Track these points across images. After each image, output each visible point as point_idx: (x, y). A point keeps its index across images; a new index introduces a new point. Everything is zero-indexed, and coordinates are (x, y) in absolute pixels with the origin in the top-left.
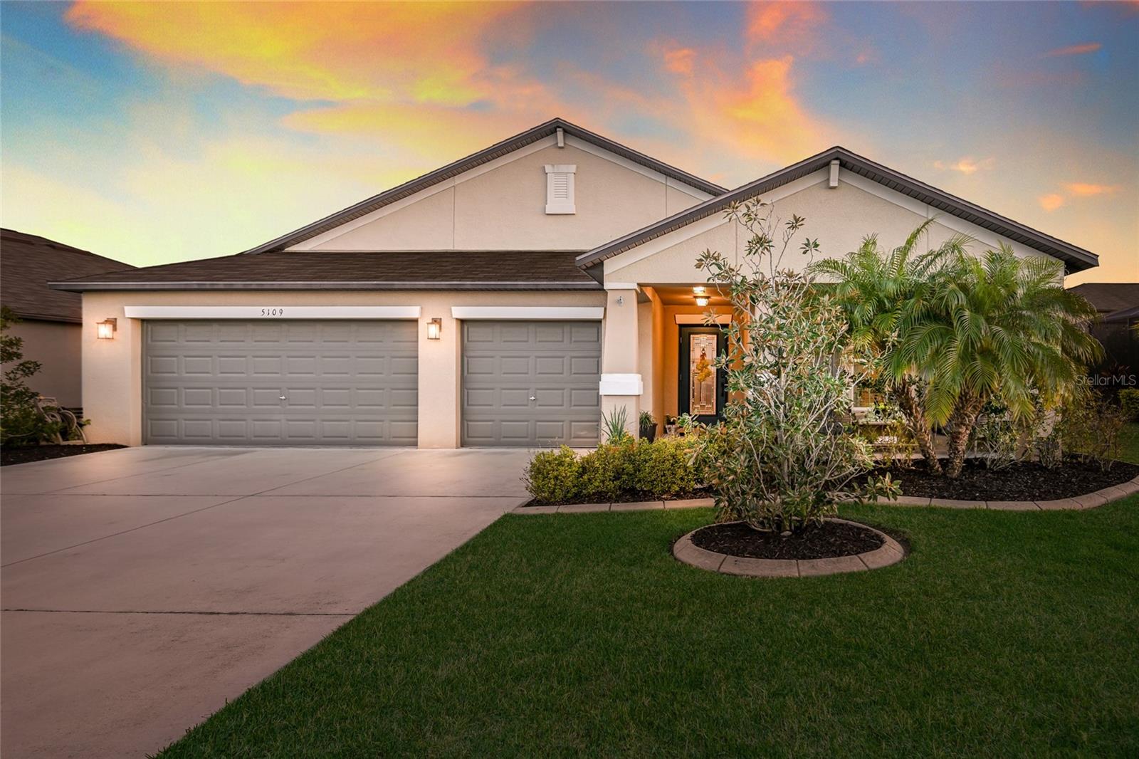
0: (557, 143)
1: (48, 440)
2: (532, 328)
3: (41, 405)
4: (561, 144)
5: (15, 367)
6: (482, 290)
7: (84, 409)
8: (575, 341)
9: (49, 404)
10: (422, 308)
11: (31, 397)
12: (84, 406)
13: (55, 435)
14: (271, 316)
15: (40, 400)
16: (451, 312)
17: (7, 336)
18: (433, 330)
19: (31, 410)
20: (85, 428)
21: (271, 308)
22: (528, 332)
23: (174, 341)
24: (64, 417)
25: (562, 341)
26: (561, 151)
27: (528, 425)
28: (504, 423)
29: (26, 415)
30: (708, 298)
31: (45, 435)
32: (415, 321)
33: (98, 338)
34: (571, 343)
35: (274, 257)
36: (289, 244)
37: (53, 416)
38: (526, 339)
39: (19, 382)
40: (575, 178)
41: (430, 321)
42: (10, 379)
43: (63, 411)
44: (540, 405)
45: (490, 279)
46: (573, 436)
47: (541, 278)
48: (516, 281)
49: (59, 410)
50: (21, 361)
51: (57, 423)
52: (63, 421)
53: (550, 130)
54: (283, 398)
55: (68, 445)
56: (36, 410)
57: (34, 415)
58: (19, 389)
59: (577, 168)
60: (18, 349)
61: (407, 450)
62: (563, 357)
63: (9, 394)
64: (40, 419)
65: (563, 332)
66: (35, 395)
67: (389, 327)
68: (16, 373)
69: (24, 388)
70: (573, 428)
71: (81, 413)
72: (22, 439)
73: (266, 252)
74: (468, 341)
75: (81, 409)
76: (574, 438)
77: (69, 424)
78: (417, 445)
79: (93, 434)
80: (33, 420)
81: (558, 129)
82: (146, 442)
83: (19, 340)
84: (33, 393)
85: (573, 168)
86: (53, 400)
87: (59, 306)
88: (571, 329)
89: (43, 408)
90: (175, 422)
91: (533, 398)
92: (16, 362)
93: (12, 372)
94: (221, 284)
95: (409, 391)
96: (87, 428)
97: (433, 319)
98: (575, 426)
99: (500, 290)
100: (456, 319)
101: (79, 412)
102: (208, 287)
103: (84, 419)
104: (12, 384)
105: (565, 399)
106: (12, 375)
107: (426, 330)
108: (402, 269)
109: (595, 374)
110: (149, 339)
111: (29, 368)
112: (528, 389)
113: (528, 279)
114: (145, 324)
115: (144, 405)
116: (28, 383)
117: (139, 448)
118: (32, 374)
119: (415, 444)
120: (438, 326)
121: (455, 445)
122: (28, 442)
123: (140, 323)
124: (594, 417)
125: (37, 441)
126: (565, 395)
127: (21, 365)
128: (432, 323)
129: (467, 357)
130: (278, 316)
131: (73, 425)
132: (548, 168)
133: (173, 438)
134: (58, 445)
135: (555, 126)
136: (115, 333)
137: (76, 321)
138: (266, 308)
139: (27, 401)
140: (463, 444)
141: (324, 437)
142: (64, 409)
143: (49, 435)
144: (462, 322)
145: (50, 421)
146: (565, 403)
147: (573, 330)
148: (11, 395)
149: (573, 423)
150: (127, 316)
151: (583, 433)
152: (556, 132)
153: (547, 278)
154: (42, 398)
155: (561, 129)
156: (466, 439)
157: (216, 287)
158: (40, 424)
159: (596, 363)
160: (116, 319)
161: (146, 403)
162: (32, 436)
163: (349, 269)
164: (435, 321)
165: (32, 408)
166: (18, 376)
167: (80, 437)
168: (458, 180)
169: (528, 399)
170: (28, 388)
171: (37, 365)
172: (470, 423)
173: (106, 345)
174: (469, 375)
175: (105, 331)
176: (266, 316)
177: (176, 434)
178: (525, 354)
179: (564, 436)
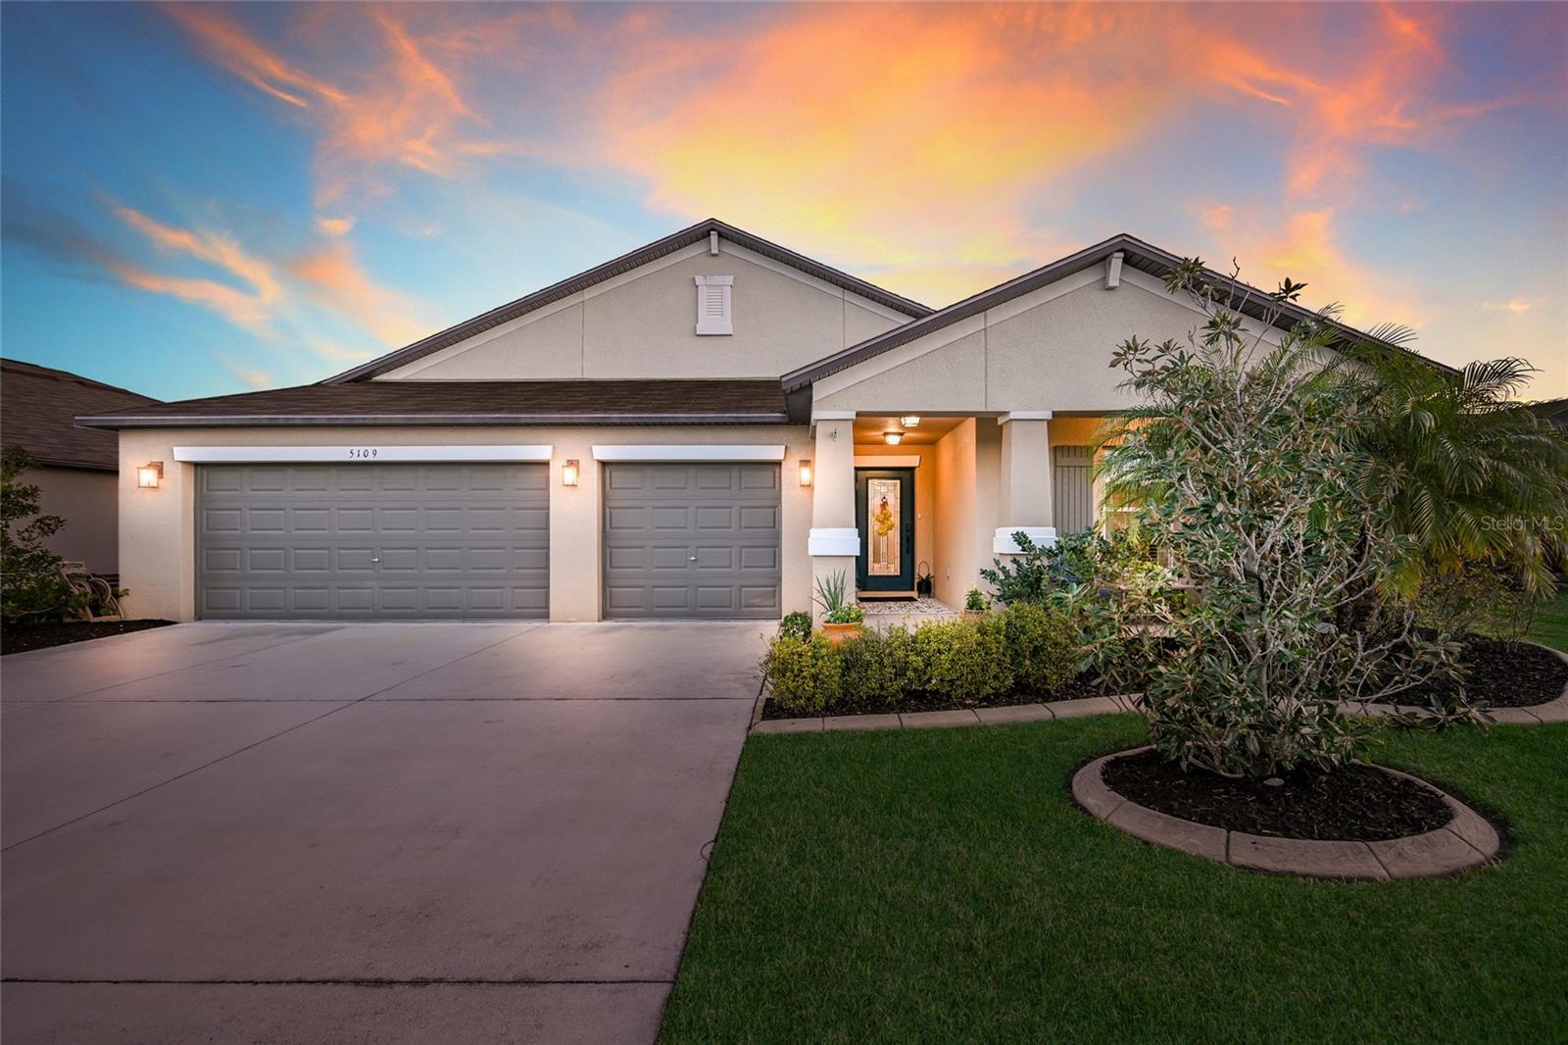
0: (710, 250)
1: (73, 616)
2: (691, 472)
3: (65, 571)
4: (715, 251)
5: (31, 524)
6: (631, 425)
7: (121, 575)
8: (745, 488)
9: (76, 571)
10: (554, 448)
11: (51, 563)
12: (121, 572)
13: (84, 610)
14: (362, 458)
15: (64, 565)
16: (592, 452)
17: (20, 484)
18: (570, 475)
19: (51, 577)
20: (122, 600)
21: (362, 449)
22: (686, 477)
23: (236, 490)
24: (95, 586)
25: (730, 488)
26: (714, 259)
27: (686, 592)
28: (656, 589)
29: (44, 585)
30: (901, 434)
31: (70, 610)
32: (545, 464)
33: (139, 487)
34: (740, 489)
35: (359, 387)
36: (379, 372)
37: (81, 586)
38: (683, 486)
39: (35, 543)
40: (732, 292)
41: (565, 464)
42: (24, 539)
43: (93, 578)
44: (701, 567)
45: (642, 410)
46: (743, 604)
47: (707, 410)
48: (676, 413)
49: (89, 577)
50: (39, 516)
51: (86, 594)
52: (94, 592)
53: (702, 233)
54: (376, 560)
55: (101, 622)
56: (58, 578)
57: (57, 584)
58: (35, 552)
59: (735, 279)
60: (35, 501)
61: (536, 624)
62: (730, 507)
63: (21, 560)
64: (64, 590)
65: (731, 477)
66: (56, 560)
67: (510, 471)
68: (32, 532)
69: (42, 551)
70: (743, 594)
71: (118, 581)
72: (40, 616)
73: (349, 381)
74: (611, 488)
75: (118, 575)
76: (746, 606)
77: (102, 595)
78: (548, 617)
79: (132, 608)
80: (55, 591)
81: (712, 233)
82: (199, 616)
83: (35, 489)
84: (53, 557)
85: (730, 280)
86: (81, 565)
87: (90, 451)
88: (740, 472)
89: (67, 576)
90: (238, 591)
91: (693, 558)
92: (32, 517)
93: (27, 530)
94: (299, 418)
95: (540, 551)
96: (124, 601)
97: (568, 461)
98: (746, 592)
99: (654, 424)
100: (598, 461)
101: (114, 579)
102: (282, 422)
103: (121, 589)
104: (26, 546)
105: (733, 559)
106: (26, 535)
107: (561, 475)
108: (528, 400)
109: (770, 527)
110: (205, 487)
111: (48, 526)
112: (686, 547)
113: (690, 411)
114: (199, 468)
115: (198, 570)
116: (47, 544)
117: (191, 624)
118: (53, 532)
119: (546, 616)
120: (575, 470)
121: (596, 618)
122: (48, 619)
123: (193, 468)
124: (768, 581)
125: (59, 617)
126: (733, 552)
127: (37, 521)
128: (568, 466)
129: (610, 508)
130: (371, 458)
131: (107, 596)
132: (699, 280)
133: (234, 611)
134: (88, 623)
135: (709, 228)
136: (160, 481)
137: (111, 467)
138: (355, 449)
139: (46, 567)
140: (605, 615)
141: (429, 608)
142: (94, 575)
143: (76, 611)
144: (604, 464)
145: (77, 592)
146: (733, 565)
147: (744, 473)
148: (25, 559)
149: (743, 589)
150: (176, 459)
151: (756, 601)
152: (709, 235)
153: (714, 410)
154: (66, 562)
155: (715, 233)
156: (609, 609)
157: (291, 422)
158: (64, 597)
159: (772, 514)
160: (162, 463)
161: (201, 568)
162: (53, 612)
163: (458, 400)
164: (571, 463)
165: (52, 575)
166: (34, 535)
167: (116, 611)
168: (589, 293)
169: (686, 560)
170: (47, 551)
171: (59, 521)
172: (613, 590)
173: (150, 495)
174: (612, 530)
175: (149, 477)
176: (355, 458)
177: (238, 606)
178: (683, 504)
179: (733, 605)
